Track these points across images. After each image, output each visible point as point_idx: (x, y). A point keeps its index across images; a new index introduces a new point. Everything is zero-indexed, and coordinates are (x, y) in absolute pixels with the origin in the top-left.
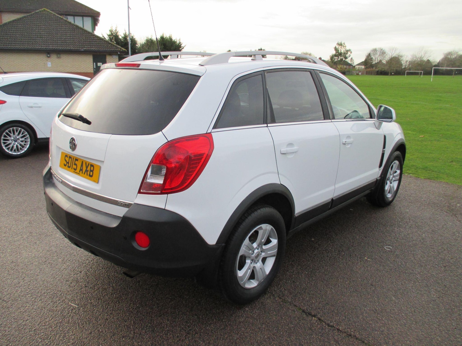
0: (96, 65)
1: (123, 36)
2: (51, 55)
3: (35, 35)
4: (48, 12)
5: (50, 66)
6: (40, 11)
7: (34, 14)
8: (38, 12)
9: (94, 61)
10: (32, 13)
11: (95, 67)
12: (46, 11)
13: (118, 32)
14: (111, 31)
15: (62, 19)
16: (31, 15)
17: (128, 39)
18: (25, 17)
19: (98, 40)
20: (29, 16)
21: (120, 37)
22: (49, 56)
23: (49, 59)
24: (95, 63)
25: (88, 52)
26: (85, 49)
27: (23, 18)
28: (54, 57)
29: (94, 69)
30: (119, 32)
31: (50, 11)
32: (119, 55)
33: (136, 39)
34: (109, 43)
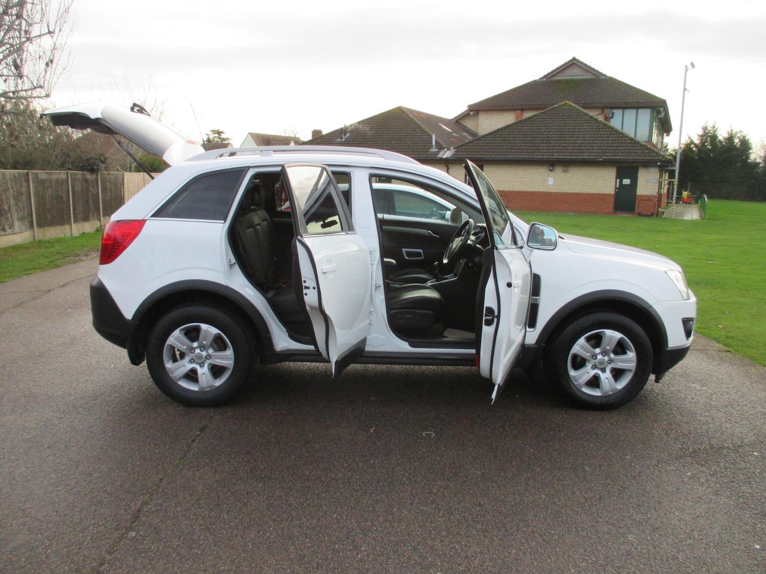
0: (621, 182)
1: (726, 136)
2: (555, 167)
3: (541, 140)
4: (570, 106)
5: (552, 183)
6: (559, 106)
7: (549, 110)
8: (556, 108)
9: (617, 178)
10: (548, 109)
11: (618, 186)
12: (569, 104)
13: (716, 130)
14: (705, 129)
15: (587, 115)
16: (545, 112)
17: (736, 141)
18: (536, 115)
19: (631, 143)
20: (542, 113)
21: (721, 138)
22: (551, 168)
23: (551, 174)
24: (618, 180)
25: (607, 162)
26: (604, 158)
27: (533, 117)
28: (559, 171)
29: (616, 188)
30: (718, 130)
31: (573, 105)
32: (660, 166)
33: (751, 141)
34: (647, 149)
